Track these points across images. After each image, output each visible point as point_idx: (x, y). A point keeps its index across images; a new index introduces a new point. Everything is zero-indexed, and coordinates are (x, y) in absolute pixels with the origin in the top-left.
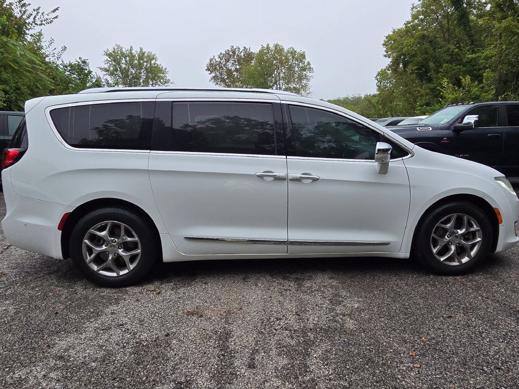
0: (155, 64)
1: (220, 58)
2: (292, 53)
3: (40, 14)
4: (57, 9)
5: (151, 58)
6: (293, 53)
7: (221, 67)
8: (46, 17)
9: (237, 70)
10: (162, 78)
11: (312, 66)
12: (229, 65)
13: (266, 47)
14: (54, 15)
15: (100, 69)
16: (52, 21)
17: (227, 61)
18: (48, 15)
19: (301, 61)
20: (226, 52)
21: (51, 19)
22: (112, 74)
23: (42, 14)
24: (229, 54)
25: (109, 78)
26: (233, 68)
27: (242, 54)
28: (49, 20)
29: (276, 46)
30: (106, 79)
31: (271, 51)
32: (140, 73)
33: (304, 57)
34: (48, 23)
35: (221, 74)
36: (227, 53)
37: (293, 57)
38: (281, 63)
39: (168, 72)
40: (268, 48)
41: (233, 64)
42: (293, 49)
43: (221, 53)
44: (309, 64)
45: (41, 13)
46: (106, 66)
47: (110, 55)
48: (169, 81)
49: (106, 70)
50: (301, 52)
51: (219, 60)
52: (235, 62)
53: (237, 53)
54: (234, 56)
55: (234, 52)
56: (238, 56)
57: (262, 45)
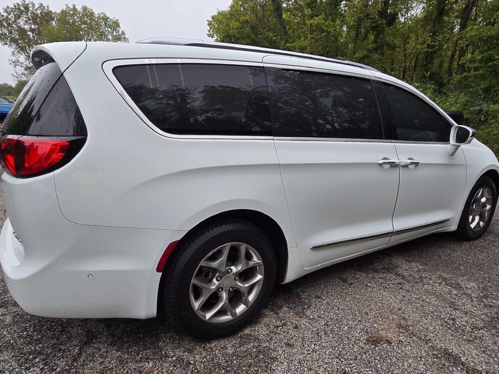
1: (7, 12)
2: (103, 18)
6: (105, 19)
7: (9, 25)
9: (32, 30)
11: (126, 36)
12: (21, 23)
13: (71, 7)
17: (18, 17)
19: (115, 29)
20: (15, 6)
24: (19, 9)
26: (27, 27)
27: (39, 12)
29: (85, 9)
31: (79, 13)
33: (118, 25)
35: (10, 33)
36: (17, 8)
37: (106, 24)
38: (91, 28)
40: (75, 9)
41: (26, 22)
42: (104, 14)
43: (8, 7)
44: (123, 33)
50: (114, 19)
51: (5, 14)
52: (29, 19)
53: (31, 9)
54: (27, 13)
55: (27, 8)
56: (33, 13)
57: (67, 5)
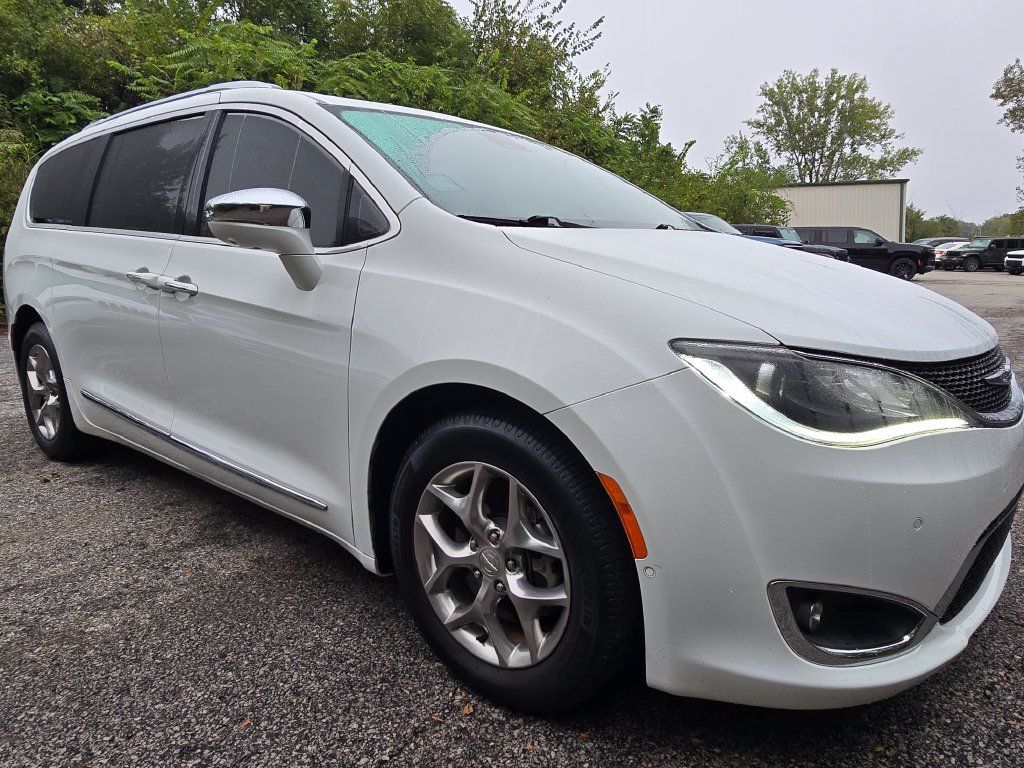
0: (862, 99)
3: (574, 36)
4: (601, 21)
5: (855, 87)
8: (582, 38)
10: (877, 129)
14: (595, 32)
15: (749, 124)
16: (592, 44)
18: (585, 35)
21: (591, 41)
22: (770, 130)
23: (577, 34)
25: (762, 139)
28: (587, 44)
30: (758, 143)
32: (828, 122)
34: (586, 49)
39: (893, 112)
45: (575, 33)
46: (760, 117)
47: (769, 94)
48: (892, 132)
49: (759, 125)
